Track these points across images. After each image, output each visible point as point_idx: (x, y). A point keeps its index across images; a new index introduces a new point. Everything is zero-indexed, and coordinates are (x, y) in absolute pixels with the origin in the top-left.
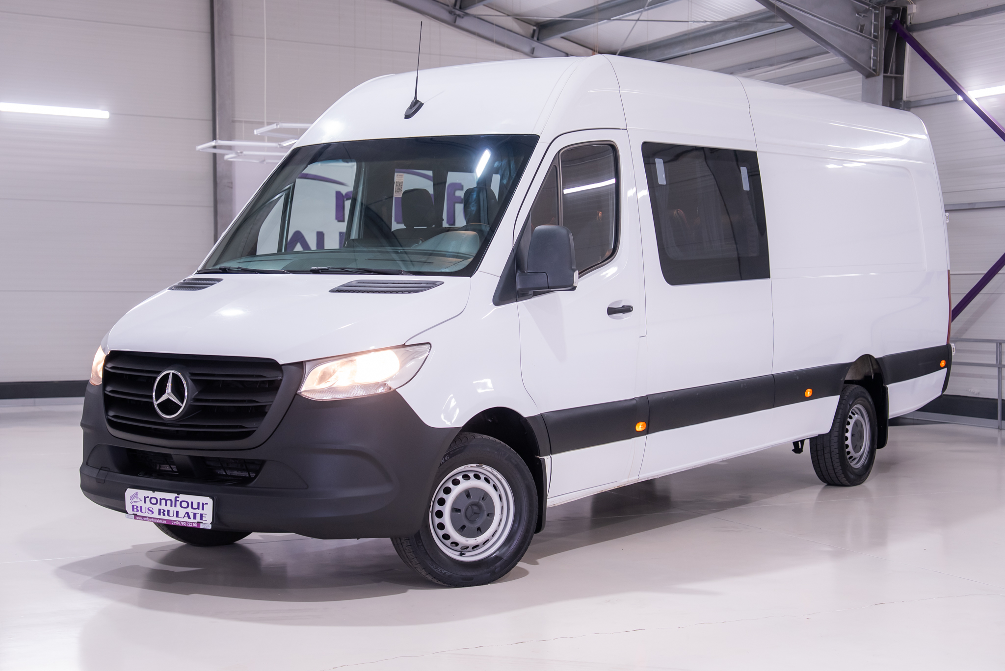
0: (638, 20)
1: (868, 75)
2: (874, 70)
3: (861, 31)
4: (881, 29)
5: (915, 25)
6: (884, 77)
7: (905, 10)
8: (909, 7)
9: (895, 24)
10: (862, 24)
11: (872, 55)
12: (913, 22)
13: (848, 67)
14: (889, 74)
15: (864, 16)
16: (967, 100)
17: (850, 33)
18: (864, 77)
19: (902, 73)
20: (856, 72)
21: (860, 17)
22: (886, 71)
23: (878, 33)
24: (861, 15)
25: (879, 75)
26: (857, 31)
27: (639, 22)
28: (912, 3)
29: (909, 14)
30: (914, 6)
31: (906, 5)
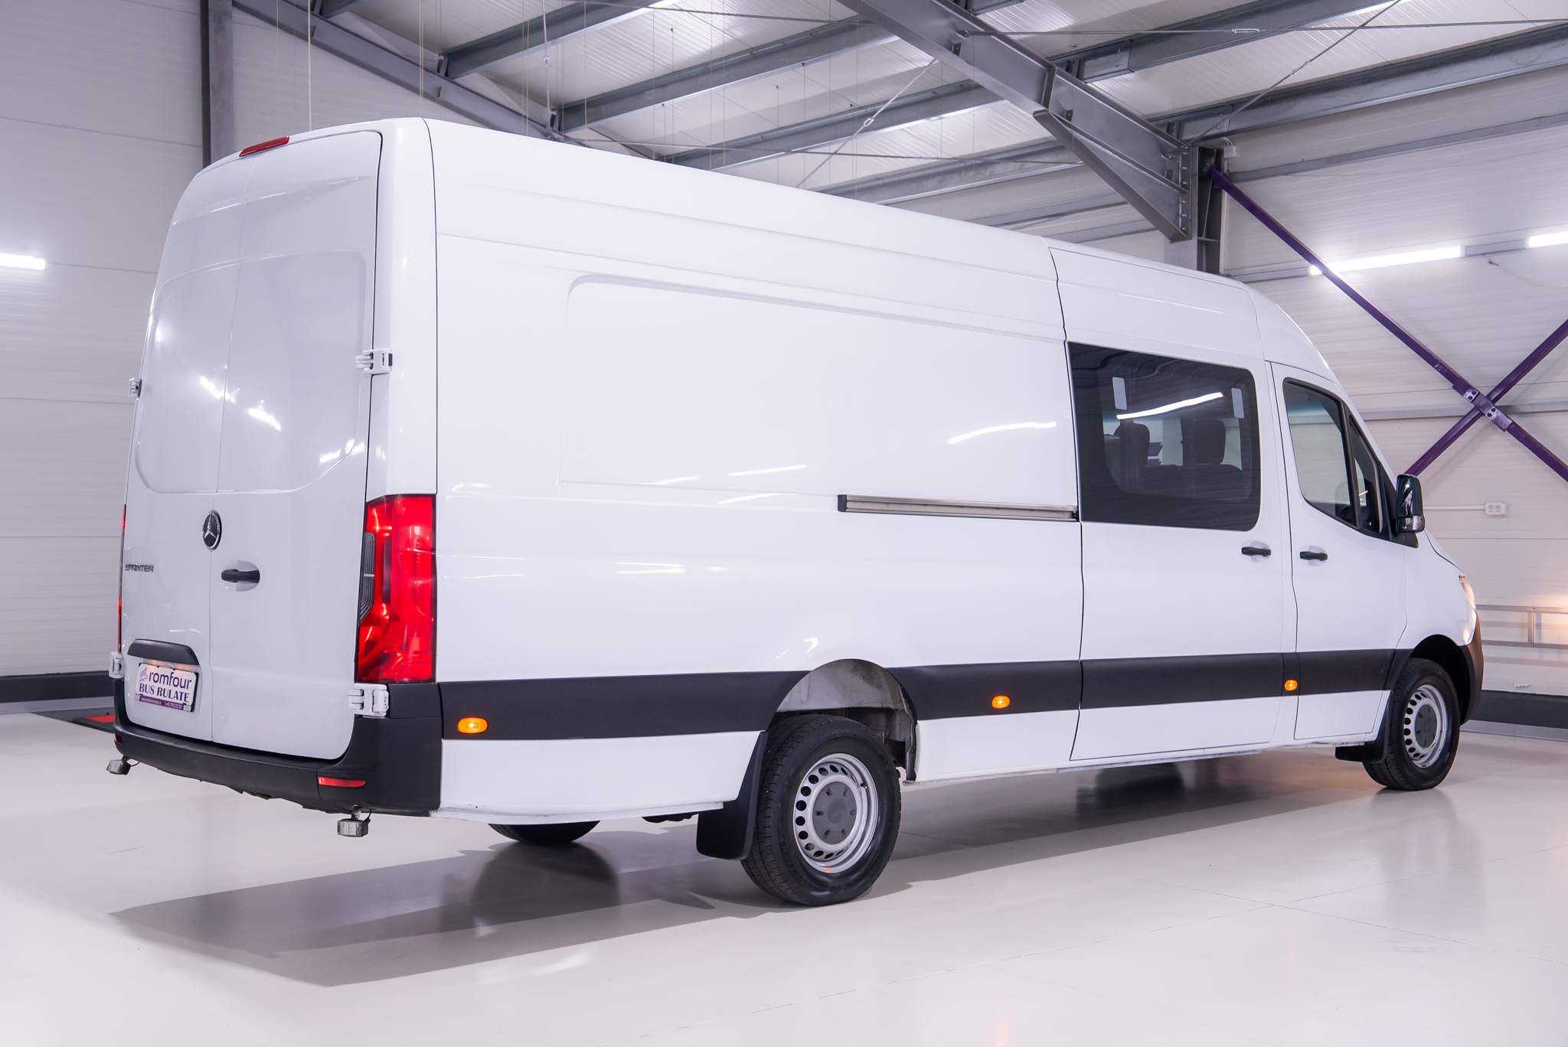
0: (835, 153)
1: (1175, 237)
2: (1183, 231)
3: (1169, 177)
4: (1193, 176)
5: (1236, 173)
6: (1199, 242)
7: (1220, 153)
8: (1225, 149)
9: (1210, 171)
10: (1168, 168)
11: (1180, 212)
12: (1232, 170)
13: (1148, 224)
14: (1203, 238)
15: (1172, 158)
16: (1327, 274)
17: (1156, 179)
18: (1168, 241)
19: (1218, 237)
20: (1158, 232)
21: (1167, 159)
22: (1200, 234)
23: (1189, 182)
24: (1168, 157)
25: (1191, 239)
26: (1163, 175)
27: (834, 156)
28: (1230, 144)
29: (1225, 159)
30: (1234, 148)
31: (1221, 147)
